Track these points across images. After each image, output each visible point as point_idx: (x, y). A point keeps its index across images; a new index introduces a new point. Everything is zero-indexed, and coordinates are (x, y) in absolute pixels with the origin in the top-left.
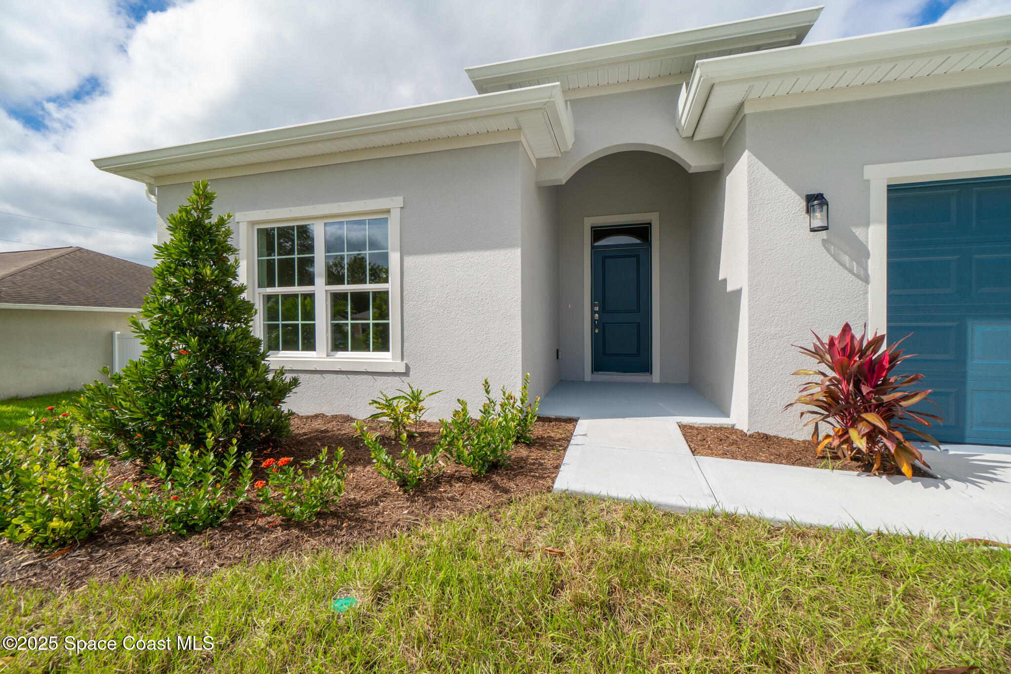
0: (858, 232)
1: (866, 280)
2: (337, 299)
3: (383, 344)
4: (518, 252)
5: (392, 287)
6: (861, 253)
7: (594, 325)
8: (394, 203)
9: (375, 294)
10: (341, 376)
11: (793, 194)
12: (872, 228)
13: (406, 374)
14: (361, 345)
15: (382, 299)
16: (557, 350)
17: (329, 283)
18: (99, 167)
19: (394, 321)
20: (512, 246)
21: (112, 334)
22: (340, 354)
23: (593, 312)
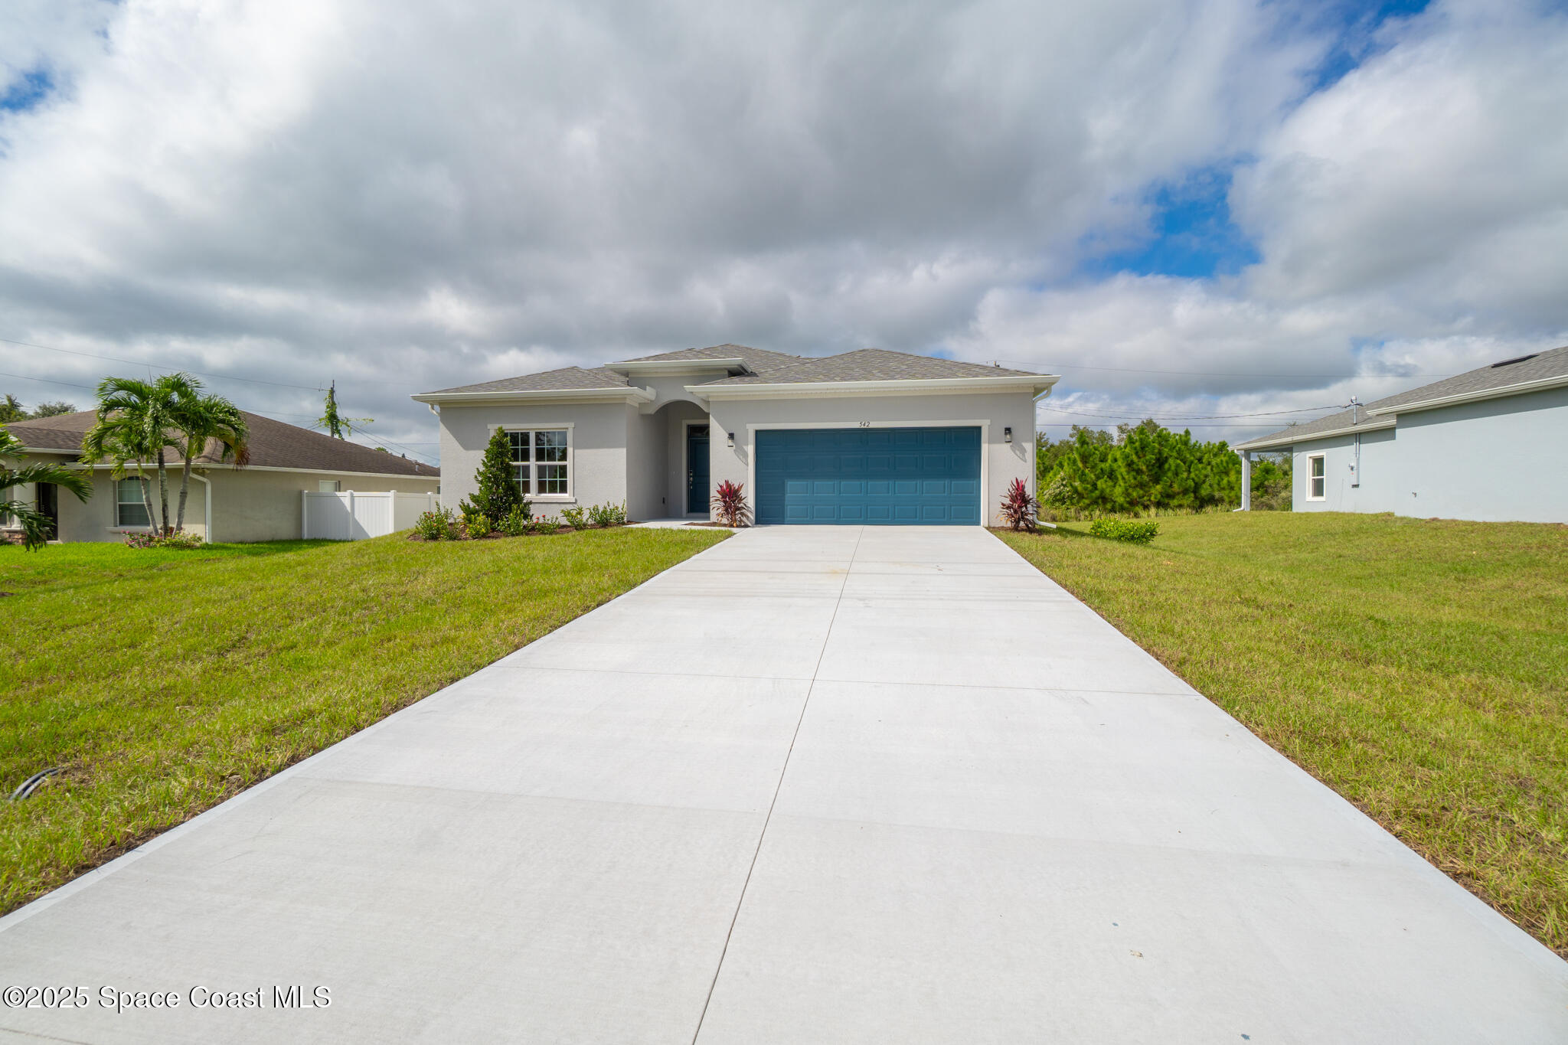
0: (745, 447)
1: (747, 465)
2: (541, 470)
3: (563, 488)
4: (624, 450)
5: (569, 463)
6: (746, 455)
7: (688, 485)
8: (570, 425)
9: (560, 466)
10: (544, 505)
11: (725, 432)
12: (749, 446)
13: (575, 503)
14: (553, 490)
15: (564, 469)
16: (664, 499)
17: (537, 460)
18: (415, 399)
19: (569, 479)
20: (623, 447)
21: (301, 493)
22: (543, 495)
23: (688, 477)
